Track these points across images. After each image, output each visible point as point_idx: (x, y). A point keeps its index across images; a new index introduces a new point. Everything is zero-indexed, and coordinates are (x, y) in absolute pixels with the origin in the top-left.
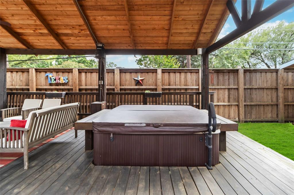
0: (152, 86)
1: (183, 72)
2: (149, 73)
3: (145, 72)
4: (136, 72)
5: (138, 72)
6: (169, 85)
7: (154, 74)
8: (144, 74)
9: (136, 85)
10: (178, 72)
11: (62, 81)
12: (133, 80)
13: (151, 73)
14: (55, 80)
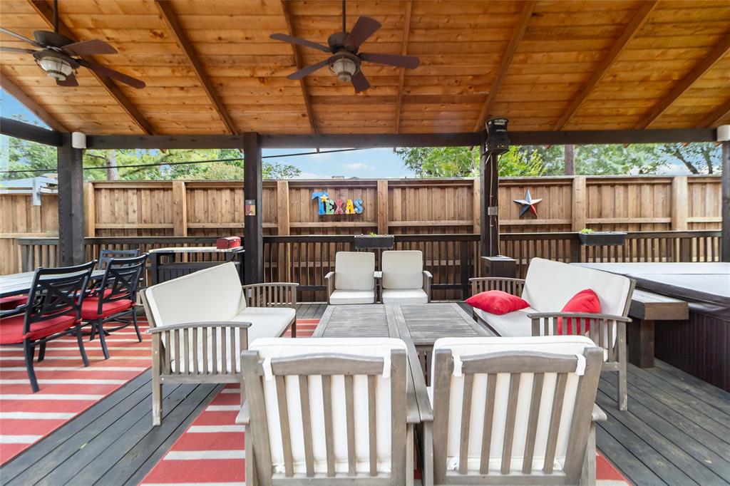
0: (559, 218)
1: (632, 184)
2: (551, 188)
3: (542, 186)
4: (521, 187)
5: (527, 186)
6: (600, 216)
7: (565, 189)
8: (539, 189)
9: (521, 217)
10: (620, 185)
11: (350, 210)
12: (514, 205)
13: (557, 188)
14: (334, 207)
